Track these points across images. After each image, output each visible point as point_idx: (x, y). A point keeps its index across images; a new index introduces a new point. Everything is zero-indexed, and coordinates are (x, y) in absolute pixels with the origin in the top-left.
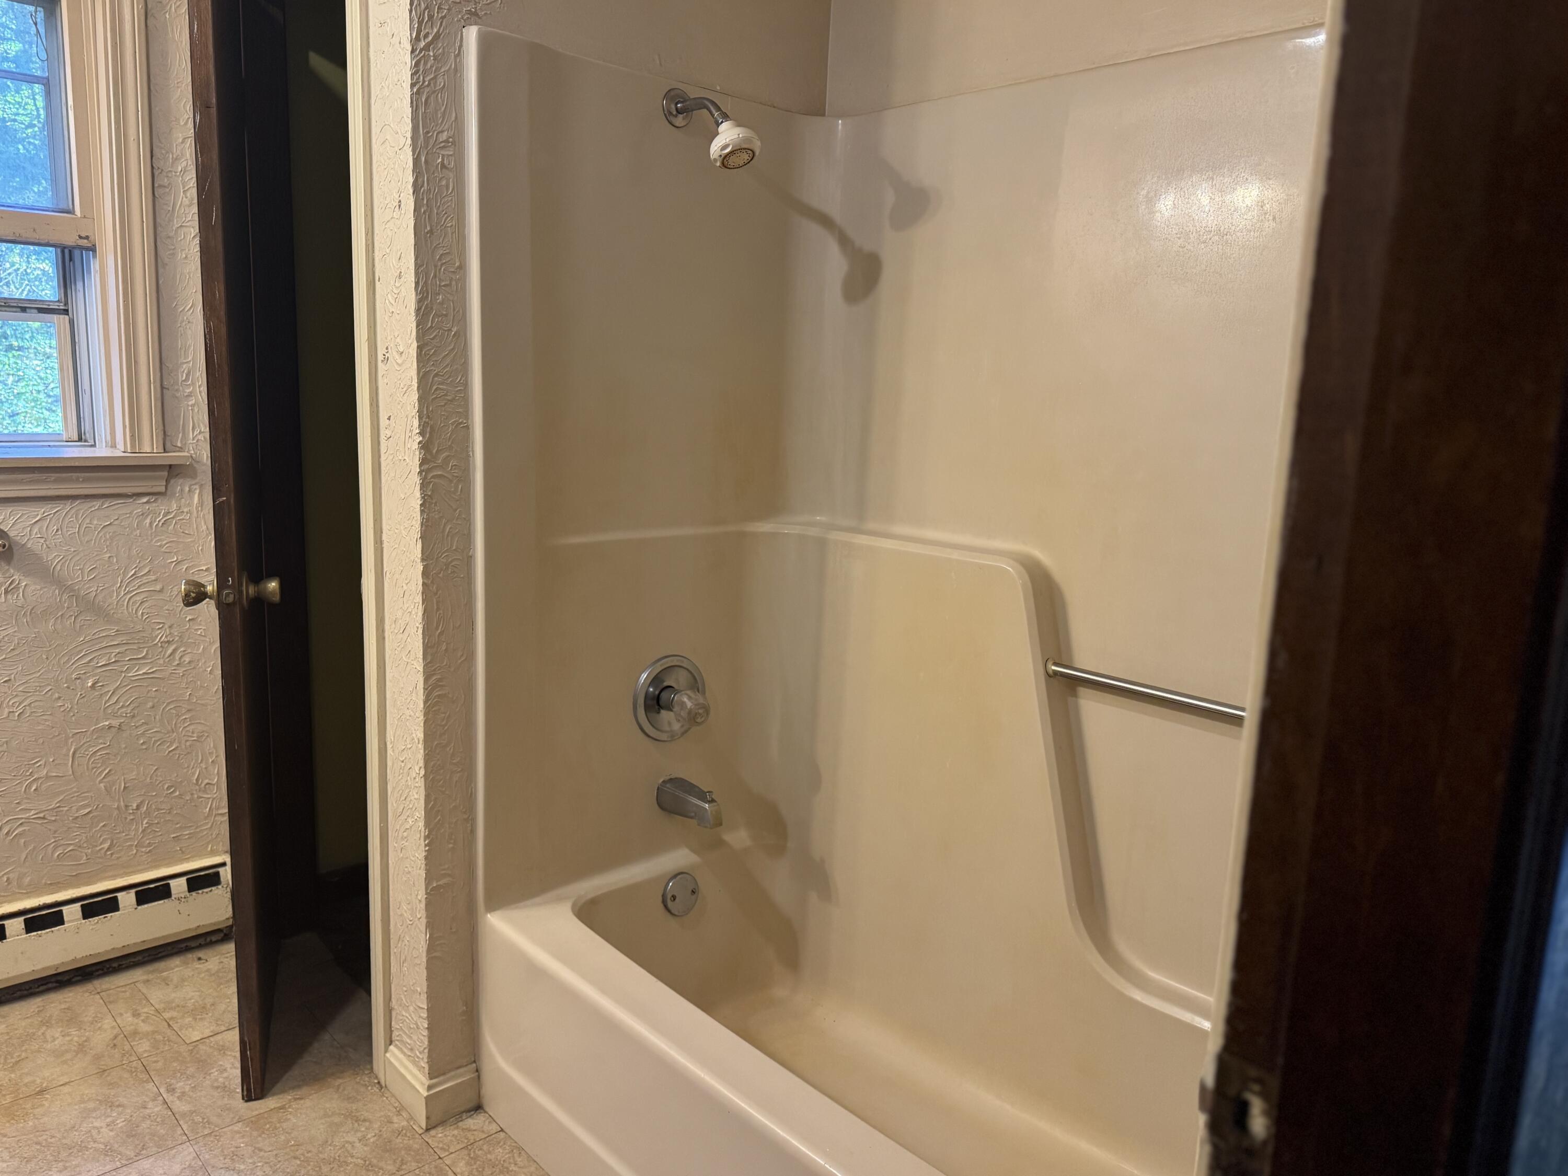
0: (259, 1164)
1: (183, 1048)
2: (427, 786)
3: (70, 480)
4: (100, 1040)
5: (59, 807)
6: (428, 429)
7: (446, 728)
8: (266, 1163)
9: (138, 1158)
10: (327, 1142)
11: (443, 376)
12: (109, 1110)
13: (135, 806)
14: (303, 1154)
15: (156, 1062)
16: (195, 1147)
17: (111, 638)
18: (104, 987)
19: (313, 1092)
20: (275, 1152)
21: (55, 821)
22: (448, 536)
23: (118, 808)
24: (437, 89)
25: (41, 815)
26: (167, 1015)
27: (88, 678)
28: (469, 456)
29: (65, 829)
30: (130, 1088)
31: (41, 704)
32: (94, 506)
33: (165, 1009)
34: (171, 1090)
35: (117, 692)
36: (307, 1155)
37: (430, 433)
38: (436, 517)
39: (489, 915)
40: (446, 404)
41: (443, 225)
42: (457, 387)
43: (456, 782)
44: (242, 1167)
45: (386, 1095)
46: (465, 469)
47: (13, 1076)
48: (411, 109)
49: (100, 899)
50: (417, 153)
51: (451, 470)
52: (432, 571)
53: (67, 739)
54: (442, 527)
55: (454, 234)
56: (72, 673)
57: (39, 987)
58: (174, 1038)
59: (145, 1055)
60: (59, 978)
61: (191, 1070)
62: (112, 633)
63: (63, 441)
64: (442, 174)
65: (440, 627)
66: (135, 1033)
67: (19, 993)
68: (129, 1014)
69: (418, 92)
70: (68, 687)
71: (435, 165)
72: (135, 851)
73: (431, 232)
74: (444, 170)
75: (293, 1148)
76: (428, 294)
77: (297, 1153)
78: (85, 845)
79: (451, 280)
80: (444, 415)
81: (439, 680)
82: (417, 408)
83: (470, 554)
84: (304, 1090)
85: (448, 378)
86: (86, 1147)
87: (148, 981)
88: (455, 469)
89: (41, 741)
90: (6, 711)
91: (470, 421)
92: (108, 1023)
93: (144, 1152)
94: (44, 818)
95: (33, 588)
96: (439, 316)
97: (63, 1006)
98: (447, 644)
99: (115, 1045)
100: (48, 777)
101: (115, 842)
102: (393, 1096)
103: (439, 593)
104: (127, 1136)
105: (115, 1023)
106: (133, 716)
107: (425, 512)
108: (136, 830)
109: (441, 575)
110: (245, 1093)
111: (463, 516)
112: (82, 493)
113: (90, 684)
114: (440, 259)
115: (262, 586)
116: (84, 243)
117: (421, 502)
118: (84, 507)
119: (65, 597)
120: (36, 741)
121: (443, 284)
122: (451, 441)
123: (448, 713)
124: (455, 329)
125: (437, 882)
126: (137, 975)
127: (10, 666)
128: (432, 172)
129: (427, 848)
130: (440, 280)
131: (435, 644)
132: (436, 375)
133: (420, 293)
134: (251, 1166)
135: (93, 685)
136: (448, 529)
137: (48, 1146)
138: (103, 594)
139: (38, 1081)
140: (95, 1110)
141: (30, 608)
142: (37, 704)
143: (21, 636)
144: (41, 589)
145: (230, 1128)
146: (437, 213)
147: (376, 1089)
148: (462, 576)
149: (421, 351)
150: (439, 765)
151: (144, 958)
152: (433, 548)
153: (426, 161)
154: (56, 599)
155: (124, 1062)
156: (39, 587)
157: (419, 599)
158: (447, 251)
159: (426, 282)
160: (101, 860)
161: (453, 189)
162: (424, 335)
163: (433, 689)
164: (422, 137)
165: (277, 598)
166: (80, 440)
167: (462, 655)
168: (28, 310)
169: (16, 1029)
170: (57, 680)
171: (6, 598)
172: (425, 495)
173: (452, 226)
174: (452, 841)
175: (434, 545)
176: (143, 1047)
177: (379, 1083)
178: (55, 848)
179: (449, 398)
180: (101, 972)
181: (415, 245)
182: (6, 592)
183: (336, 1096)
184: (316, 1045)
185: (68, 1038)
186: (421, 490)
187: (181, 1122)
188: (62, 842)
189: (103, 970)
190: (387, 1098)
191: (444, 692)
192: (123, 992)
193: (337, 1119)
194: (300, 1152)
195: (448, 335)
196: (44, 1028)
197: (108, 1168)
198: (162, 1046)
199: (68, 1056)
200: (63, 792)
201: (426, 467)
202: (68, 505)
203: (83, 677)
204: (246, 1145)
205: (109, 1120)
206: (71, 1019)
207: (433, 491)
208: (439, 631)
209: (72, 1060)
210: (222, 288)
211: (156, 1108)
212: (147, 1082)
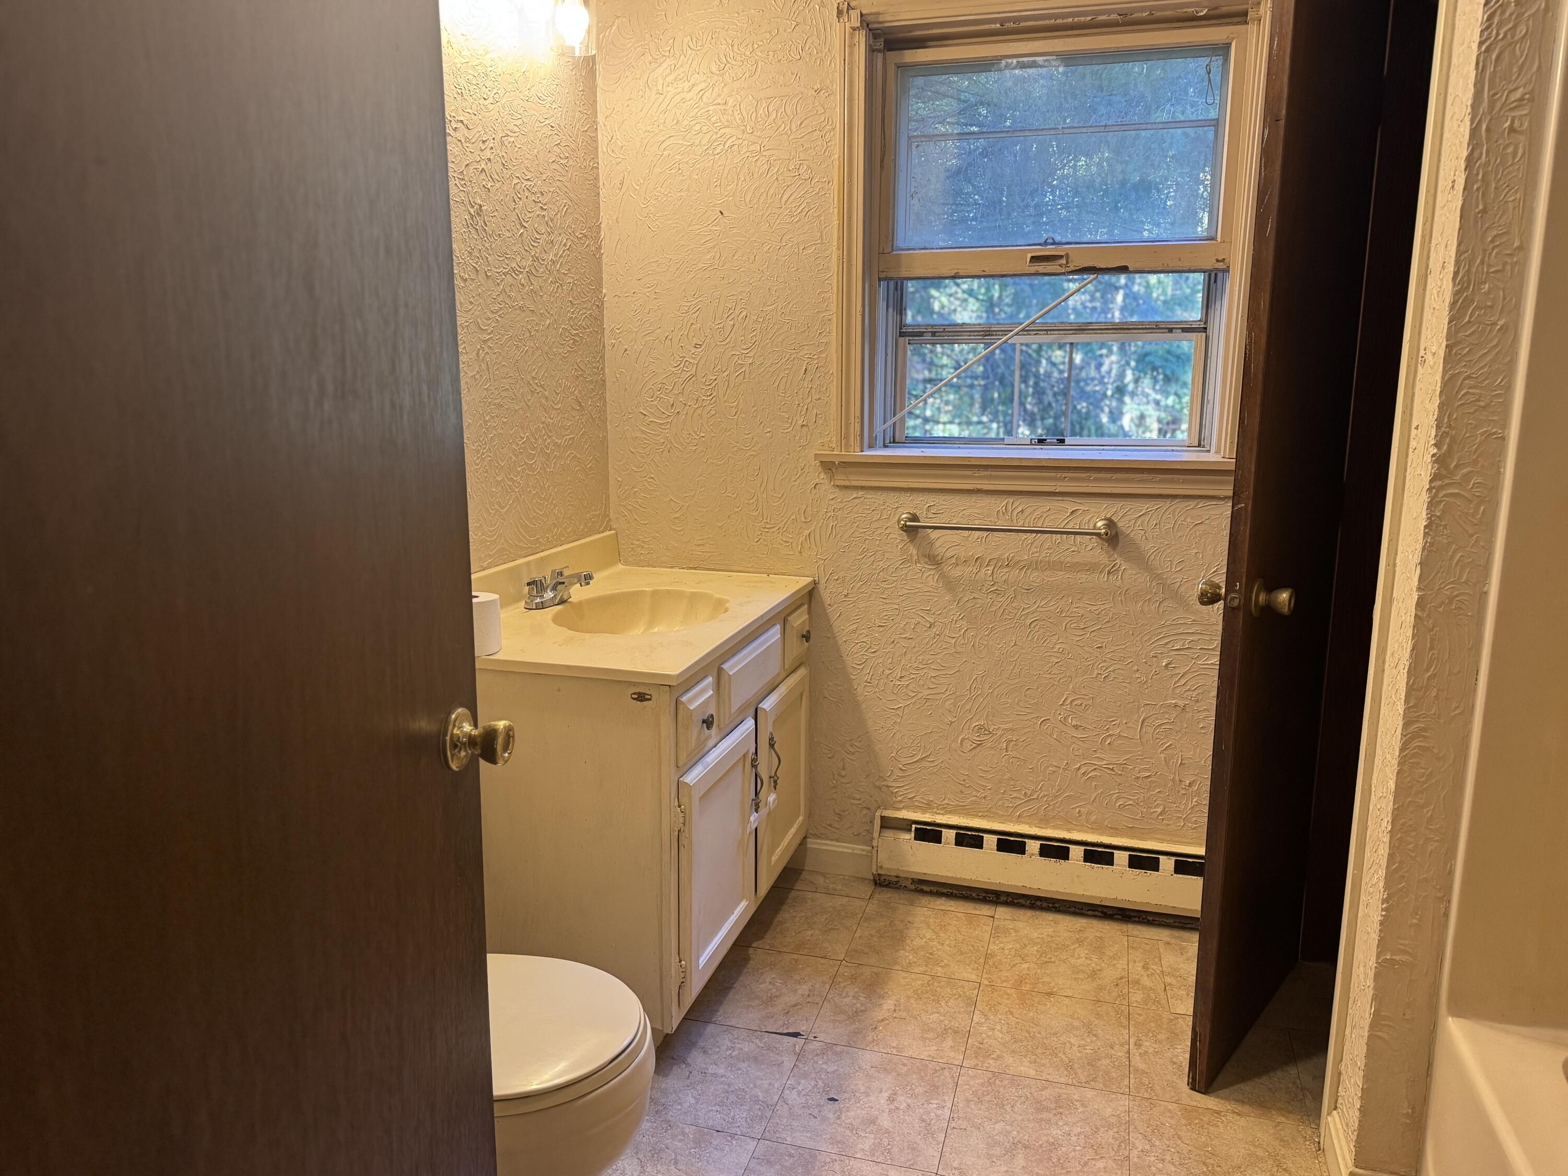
0: (1172, 1150)
1: (1165, 1015)
2: (1392, 845)
3: (1172, 481)
4: (1109, 974)
5: (1125, 764)
6: (1448, 440)
7: (1425, 786)
8: (1178, 1152)
9: (1086, 1085)
10: (1240, 1168)
11: (1476, 378)
12: (1086, 1035)
13: (1188, 782)
14: (1213, 1165)
15: (1140, 1015)
16: (1131, 1102)
17: (1188, 626)
18: (1134, 933)
19: (1253, 1115)
20: (1190, 1148)
21: (1121, 775)
22: (1457, 564)
23: (1173, 780)
24: (1516, 38)
25: (1111, 767)
26: (1168, 980)
27: (1163, 658)
28: (1499, 473)
29: (1127, 784)
30: (1110, 1025)
31: (1123, 672)
32: (1189, 505)
33: (1169, 973)
34: (1138, 1045)
35: (1186, 676)
36: (1215, 1168)
37: (1450, 446)
38: (1445, 541)
39: (1450, 1019)
40: (1476, 411)
41: (1502, 201)
42: (1495, 391)
43: (1431, 851)
44: (1157, 1143)
45: (1320, 1160)
46: (1492, 488)
47: (1039, 971)
48: (1475, 72)
49: (1145, 855)
50: (1477, 120)
51: (1472, 488)
52: (1430, 603)
53: (1139, 708)
54: (1450, 554)
55: (1517, 209)
56: (1150, 652)
57: (1088, 910)
58: (1164, 1002)
59: (1135, 1005)
60: (1105, 910)
61: (1161, 1037)
62: (1189, 621)
63: (1185, 446)
64: (1509, 139)
65: (1432, 669)
66: (1137, 982)
67: (1072, 909)
68: (1141, 964)
69: (1488, 50)
70: (1146, 663)
71: (1501, 130)
72: (1182, 824)
73: (1484, 211)
74: (1512, 134)
75: (1207, 1154)
76: (1469, 284)
77: (1208, 1161)
78: (1142, 804)
79: (1505, 264)
80: (1471, 424)
81: (1422, 729)
82: (1436, 417)
83: (1485, 589)
84: (1246, 1109)
85: (1484, 380)
86: (1056, 1054)
87: (1168, 943)
88: (1478, 487)
89: (1119, 703)
90: (1096, 672)
91: (1506, 431)
92: (1121, 964)
93: (1093, 1083)
94: (1112, 769)
95: (1130, 572)
96: (1482, 309)
97: (1098, 934)
98: (1439, 690)
99: (1117, 985)
100: (1119, 736)
101: (1166, 809)
102: (1326, 1163)
103: (1435, 629)
104: (1088, 1064)
105: (1126, 967)
106: (1197, 701)
107: (1429, 535)
108: (1186, 805)
109: (1441, 609)
110: (1190, 1080)
111: (1482, 544)
112: (1180, 493)
113: (1164, 664)
114: (1492, 241)
115: (1273, 595)
116: (1221, 265)
117: (1426, 523)
118: (1180, 506)
119: (1154, 583)
120: (1115, 702)
121: (1493, 270)
122: (1477, 454)
123: (1430, 770)
124: (1501, 323)
125: (1391, 955)
126: (1164, 934)
127: (1103, 635)
128: (1495, 140)
129: (1384, 913)
130: (1489, 266)
131: (1422, 688)
132: (1468, 377)
133: (1459, 284)
134: (1165, 1147)
135: (1167, 665)
136: (1457, 558)
137: (1033, 1038)
138: (1186, 586)
139: (1052, 984)
140: (1077, 1028)
141: (1125, 589)
142: (1120, 671)
143: (1115, 611)
144: (1136, 574)
145: (1166, 1103)
146: (1496, 188)
147: (1313, 1148)
148: (1469, 614)
149: (1450, 351)
150: (1410, 826)
151: (1175, 922)
152: (1434, 577)
153: (1488, 130)
154: (1147, 584)
155: (1117, 1002)
156: (1134, 572)
157: (1410, 633)
158: (1505, 230)
159: (1469, 270)
160: (1153, 822)
161: (1524, 154)
162: (1457, 332)
163: (1413, 738)
164: (1486, 101)
165: (1286, 610)
166: (1199, 446)
167: (1458, 707)
168: (1174, 331)
169: (1058, 936)
170: (1138, 655)
171: (1108, 578)
172: (1432, 516)
173: (1515, 199)
174: (1418, 917)
175: (1438, 572)
176: (1137, 996)
177: (1319, 1143)
178: (1118, 798)
179: (1482, 404)
180: (1137, 919)
181: (1459, 229)
182: (1109, 573)
183: (1272, 1131)
184: (1279, 1074)
185: (1089, 962)
186: (1427, 509)
187: (1132, 1076)
188: (1124, 795)
189: (1139, 918)
190: (1319, 1162)
191: (1427, 745)
192: (1146, 944)
193: (1260, 1153)
194: (1212, 1161)
195: (1490, 330)
196: (1077, 945)
197: (1062, 1080)
198: (1151, 1003)
199: (1081, 976)
200: (1130, 752)
201: (1438, 483)
202: (1168, 503)
203: (1160, 656)
204: (1170, 1127)
205: (1082, 1042)
206: (1099, 948)
207: (1444, 511)
208: (1430, 673)
209: (1082, 980)
210: (1268, 298)
211: (1120, 1053)
212: (1124, 1027)
